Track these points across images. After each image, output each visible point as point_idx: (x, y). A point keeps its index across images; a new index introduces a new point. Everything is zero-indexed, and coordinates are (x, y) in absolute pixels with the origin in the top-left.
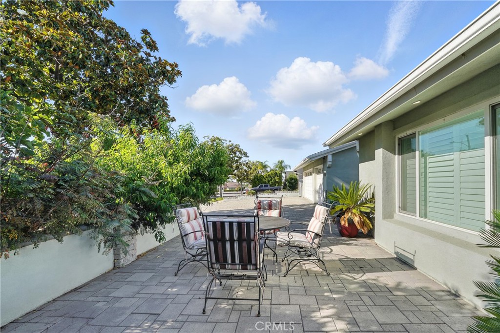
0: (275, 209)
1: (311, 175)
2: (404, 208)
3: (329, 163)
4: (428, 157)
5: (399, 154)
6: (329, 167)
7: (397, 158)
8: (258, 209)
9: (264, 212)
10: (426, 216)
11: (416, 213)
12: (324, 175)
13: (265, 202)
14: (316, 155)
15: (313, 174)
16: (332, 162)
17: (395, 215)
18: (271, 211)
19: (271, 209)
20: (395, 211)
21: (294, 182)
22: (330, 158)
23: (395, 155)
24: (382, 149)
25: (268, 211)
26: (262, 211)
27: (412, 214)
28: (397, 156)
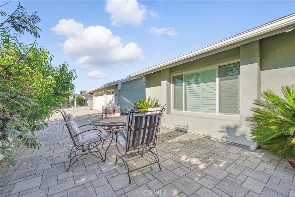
0: (117, 113)
1: (103, 95)
2: (175, 108)
3: (119, 88)
4: (187, 86)
5: (173, 84)
6: (119, 91)
7: (172, 86)
8: (106, 113)
9: (110, 115)
10: (186, 111)
11: (183, 109)
12: (116, 95)
13: (110, 109)
14: (112, 83)
15: (105, 95)
16: (121, 87)
17: (171, 112)
18: (115, 114)
19: (115, 113)
20: (171, 110)
21: (82, 101)
22: (120, 85)
23: (171, 84)
24: (166, 81)
25: (113, 114)
26: (109, 114)
27: (181, 110)
28: (172, 85)
